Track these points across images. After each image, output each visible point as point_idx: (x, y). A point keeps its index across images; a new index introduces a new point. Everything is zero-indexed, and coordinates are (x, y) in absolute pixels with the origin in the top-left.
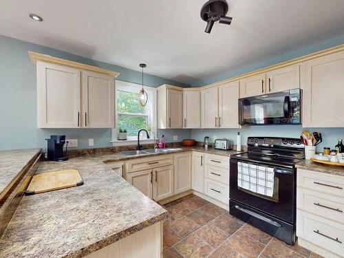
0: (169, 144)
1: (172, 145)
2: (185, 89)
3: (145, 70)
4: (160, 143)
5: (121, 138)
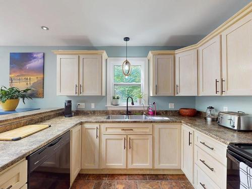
0: (163, 112)
1: (166, 113)
2: (177, 51)
3: (129, 43)
4: (150, 110)
5: (114, 104)
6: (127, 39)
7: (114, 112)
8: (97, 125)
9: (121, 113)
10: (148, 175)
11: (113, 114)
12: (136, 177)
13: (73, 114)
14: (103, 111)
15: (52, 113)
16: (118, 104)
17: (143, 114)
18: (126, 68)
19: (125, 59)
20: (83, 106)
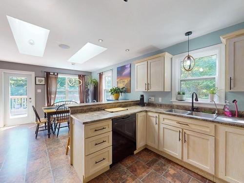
4: (226, 110)
5: (179, 99)
6: (188, 33)
7: (178, 107)
8: (157, 115)
9: (185, 109)
10: (209, 180)
11: (178, 109)
12: (193, 174)
13: (146, 105)
14: (169, 105)
15: (132, 103)
16: (184, 99)
17: (214, 113)
18: (188, 63)
19: (186, 54)
20: (153, 99)
